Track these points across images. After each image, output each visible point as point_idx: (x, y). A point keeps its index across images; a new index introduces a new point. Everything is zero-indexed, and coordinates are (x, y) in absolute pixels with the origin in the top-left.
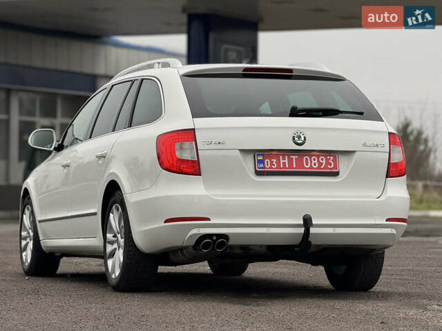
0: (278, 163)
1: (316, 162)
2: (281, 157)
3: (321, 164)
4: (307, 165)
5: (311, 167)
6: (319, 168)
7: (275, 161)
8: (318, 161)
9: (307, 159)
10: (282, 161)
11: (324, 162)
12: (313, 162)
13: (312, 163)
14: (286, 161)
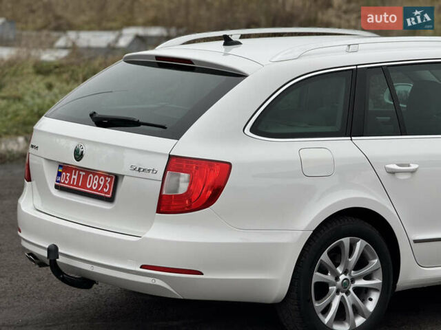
0: (70, 177)
1: (96, 182)
2: (74, 171)
3: (99, 185)
4: (89, 184)
5: (91, 189)
6: (96, 190)
7: (69, 174)
8: (98, 182)
9: (91, 177)
10: (73, 176)
11: (102, 183)
12: (95, 182)
13: (93, 184)
14: (76, 177)
